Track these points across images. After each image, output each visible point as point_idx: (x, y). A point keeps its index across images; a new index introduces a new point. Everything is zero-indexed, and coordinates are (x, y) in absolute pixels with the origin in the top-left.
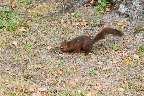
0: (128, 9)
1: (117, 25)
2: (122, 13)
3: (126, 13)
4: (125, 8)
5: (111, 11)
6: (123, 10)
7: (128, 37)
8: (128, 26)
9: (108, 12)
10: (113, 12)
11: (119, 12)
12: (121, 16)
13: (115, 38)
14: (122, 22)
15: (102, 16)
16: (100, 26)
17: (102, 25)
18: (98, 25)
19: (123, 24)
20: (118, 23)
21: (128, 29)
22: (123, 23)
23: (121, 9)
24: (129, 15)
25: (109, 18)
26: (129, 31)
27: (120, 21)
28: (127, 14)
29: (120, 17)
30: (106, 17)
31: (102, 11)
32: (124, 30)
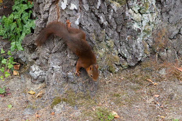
0: (42, 71)
1: (28, 93)
2: (35, 78)
3: (40, 76)
4: (38, 70)
5: (20, 75)
6: (36, 72)
7: (43, 109)
8: (43, 94)
9: (15, 75)
10: (22, 76)
11: (31, 76)
12: (33, 81)
13: (25, 111)
14: (34, 89)
15: (8, 82)
16: (5, 96)
17: (8, 93)
18: (3, 94)
19: (36, 93)
20: (29, 91)
21: (44, 100)
22: (36, 90)
23: (34, 72)
24: (44, 80)
25: (17, 84)
26: (44, 101)
27: (32, 89)
28: (42, 79)
29: (32, 83)
30: (13, 82)
31: (7, 75)
32: (38, 100)
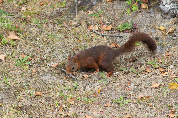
0: (174, 5)
1: (158, 29)
2: (166, 12)
3: (172, 10)
4: (170, 3)
5: (149, 9)
6: (167, 6)
7: (175, 47)
8: (175, 30)
9: (144, 9)
10: (151, 10)
11: (161, 10)
12: (164, 16)
14: (165, 24)
15: (135, 16)
16: (132, 32)
17: (136, 29)
18: (129, 29)
19: (167, 28)
20: (159, 26)
21: (175, 36)
22: (167, 26)
23: (164, 5)
24: (176, 15)
25: (145, 18)
26: (176, 38)
27: (162, 24)
28: (174, 13)
29: (162, 17)
30: (141, 17)
31: (135, 8)
32: (169, 37)
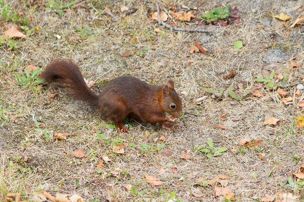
1: (276, 18)
13: (270, 55)
14: (288, 11)
16: (228, 23)
17: (236, 19)
18: (224, 20)
19: (292, 17)
20: (278, 13)
22: (291, 13)
27: (284, 9)
32: (295, 32)
